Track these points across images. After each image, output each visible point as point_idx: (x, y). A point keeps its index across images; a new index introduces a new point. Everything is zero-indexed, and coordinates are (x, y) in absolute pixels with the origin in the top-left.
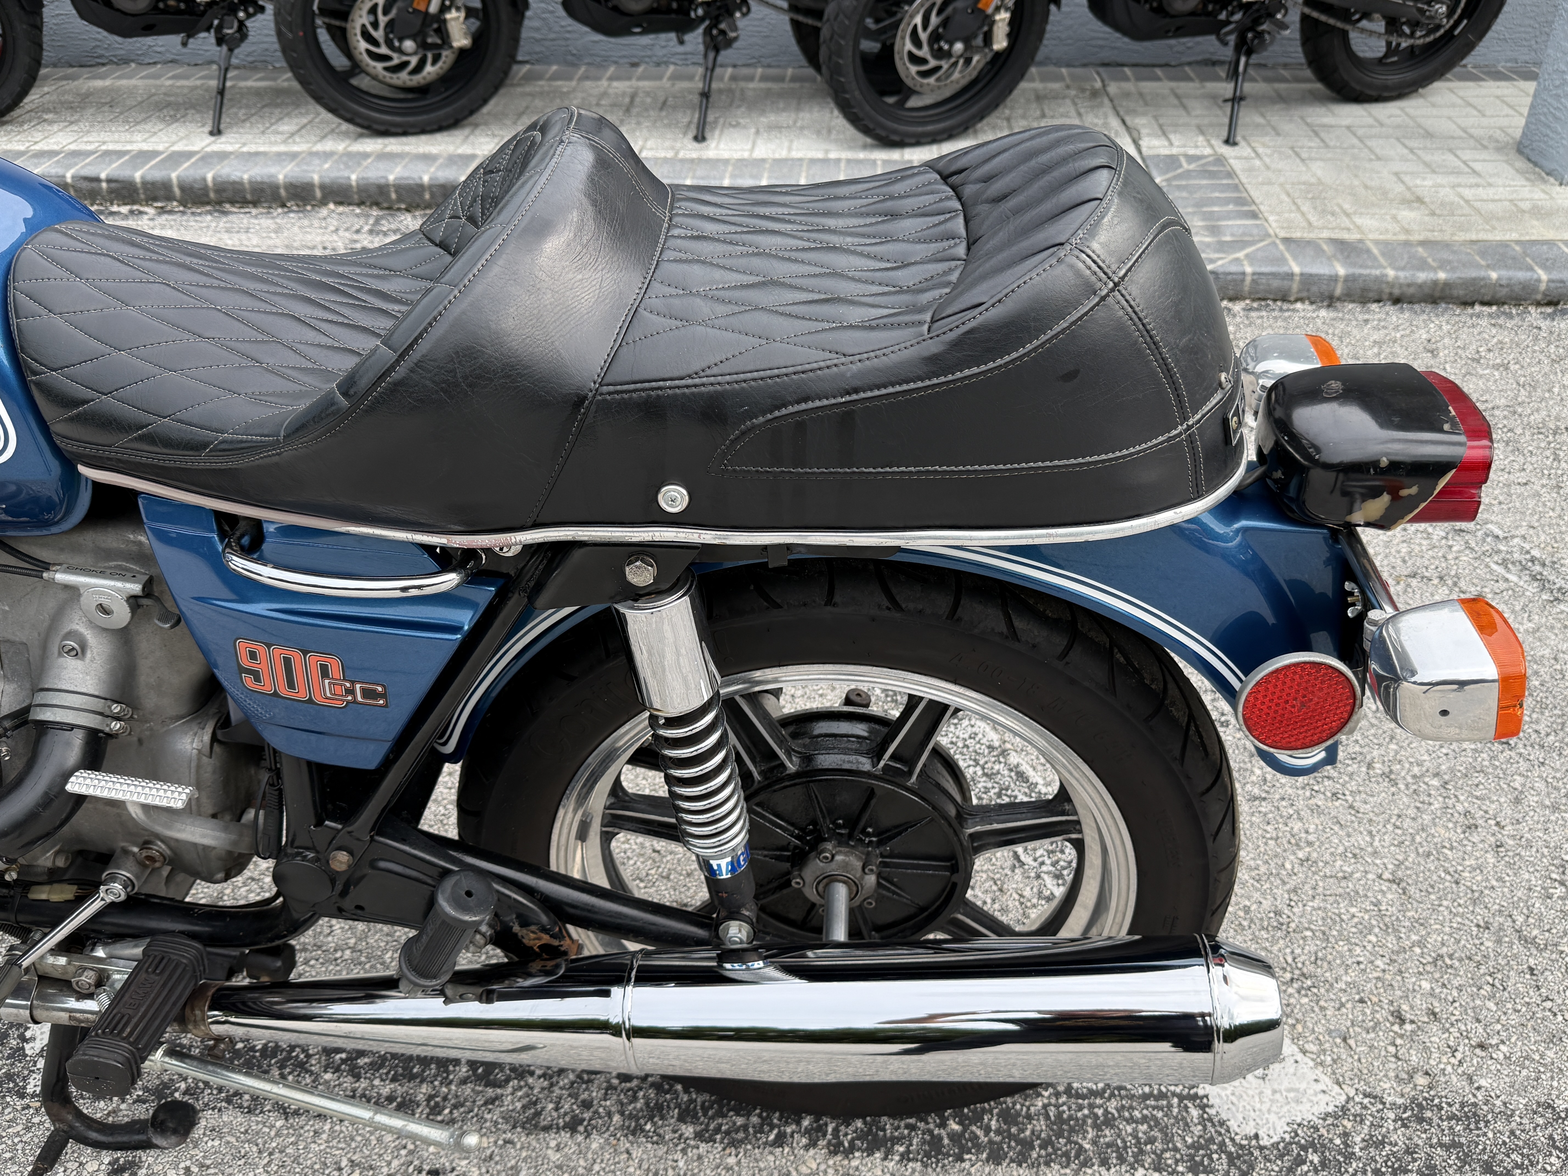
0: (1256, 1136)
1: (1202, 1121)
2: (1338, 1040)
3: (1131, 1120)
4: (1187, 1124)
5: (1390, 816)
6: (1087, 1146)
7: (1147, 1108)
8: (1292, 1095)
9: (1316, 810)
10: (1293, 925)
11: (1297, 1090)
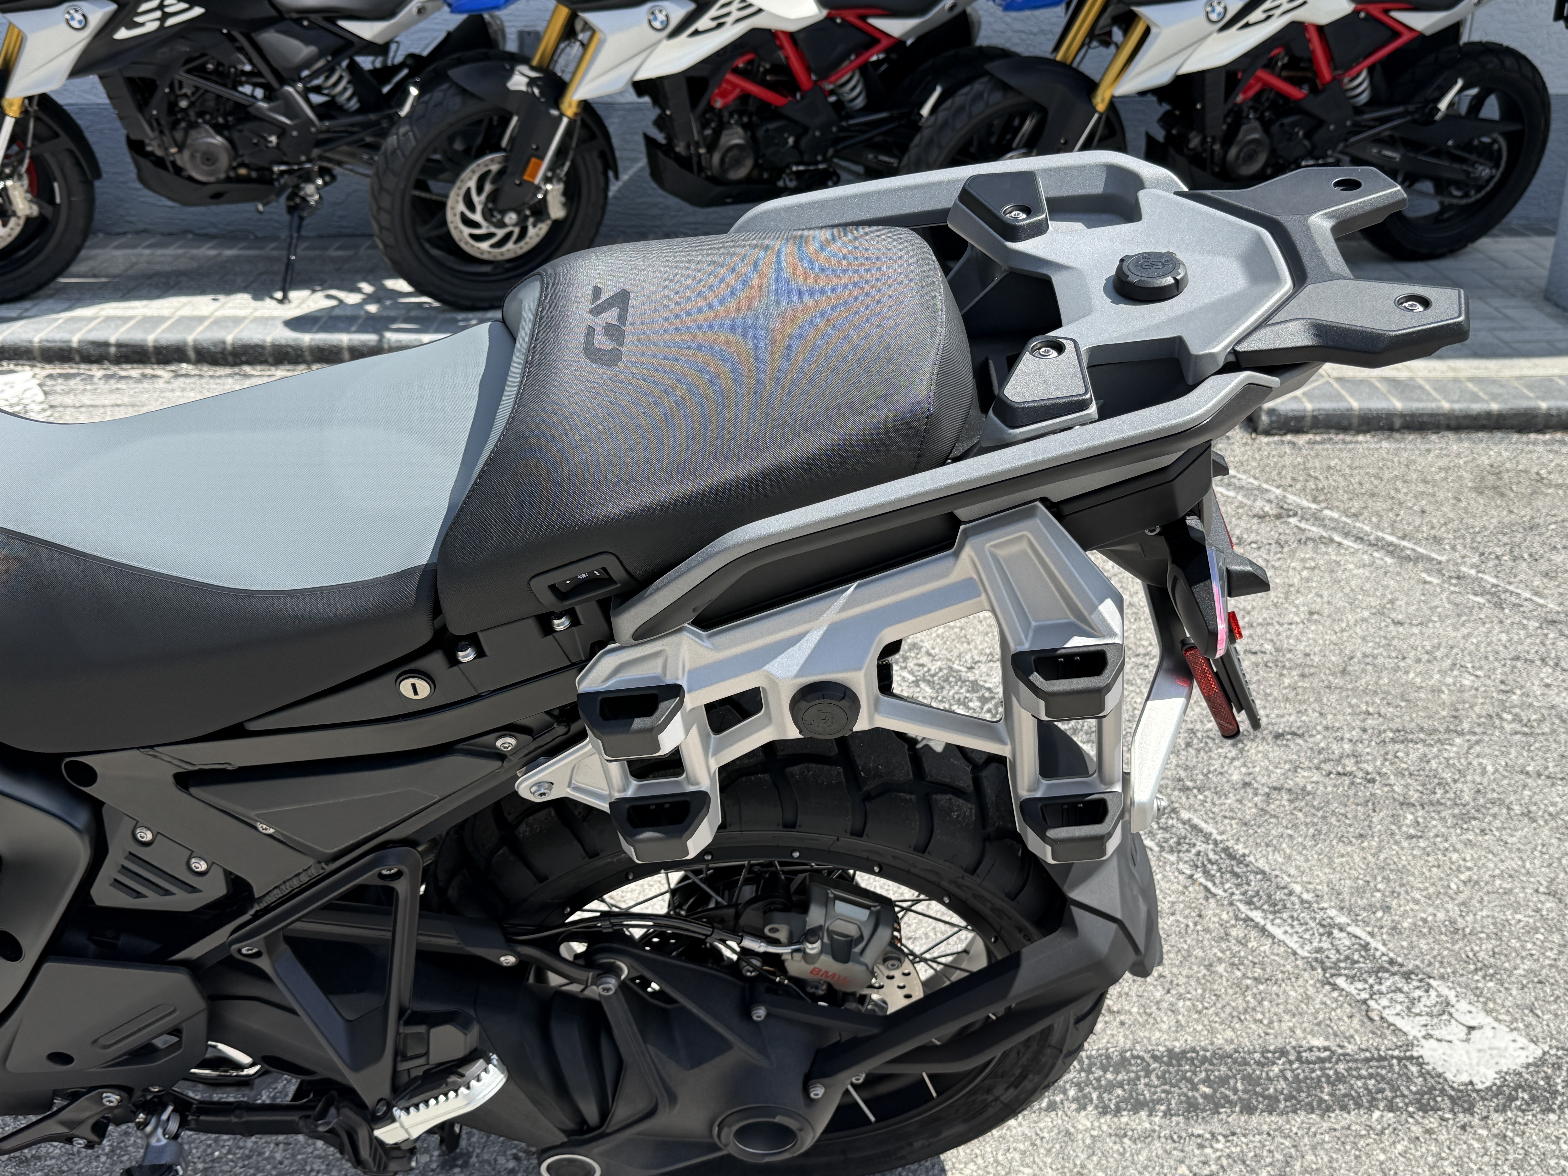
0: (1471, 1083)
1: (1421, 1075)
2: (1526, 1012)
3: (1359, 1077)
4: (1408, 1078)
5: (1536, 846)
6: (1326, 1098)
7: (1371, 1067)
8: (1494, 1052)
9: (1468, 843)
10: (1468, 930)
11: (1498, 1049)
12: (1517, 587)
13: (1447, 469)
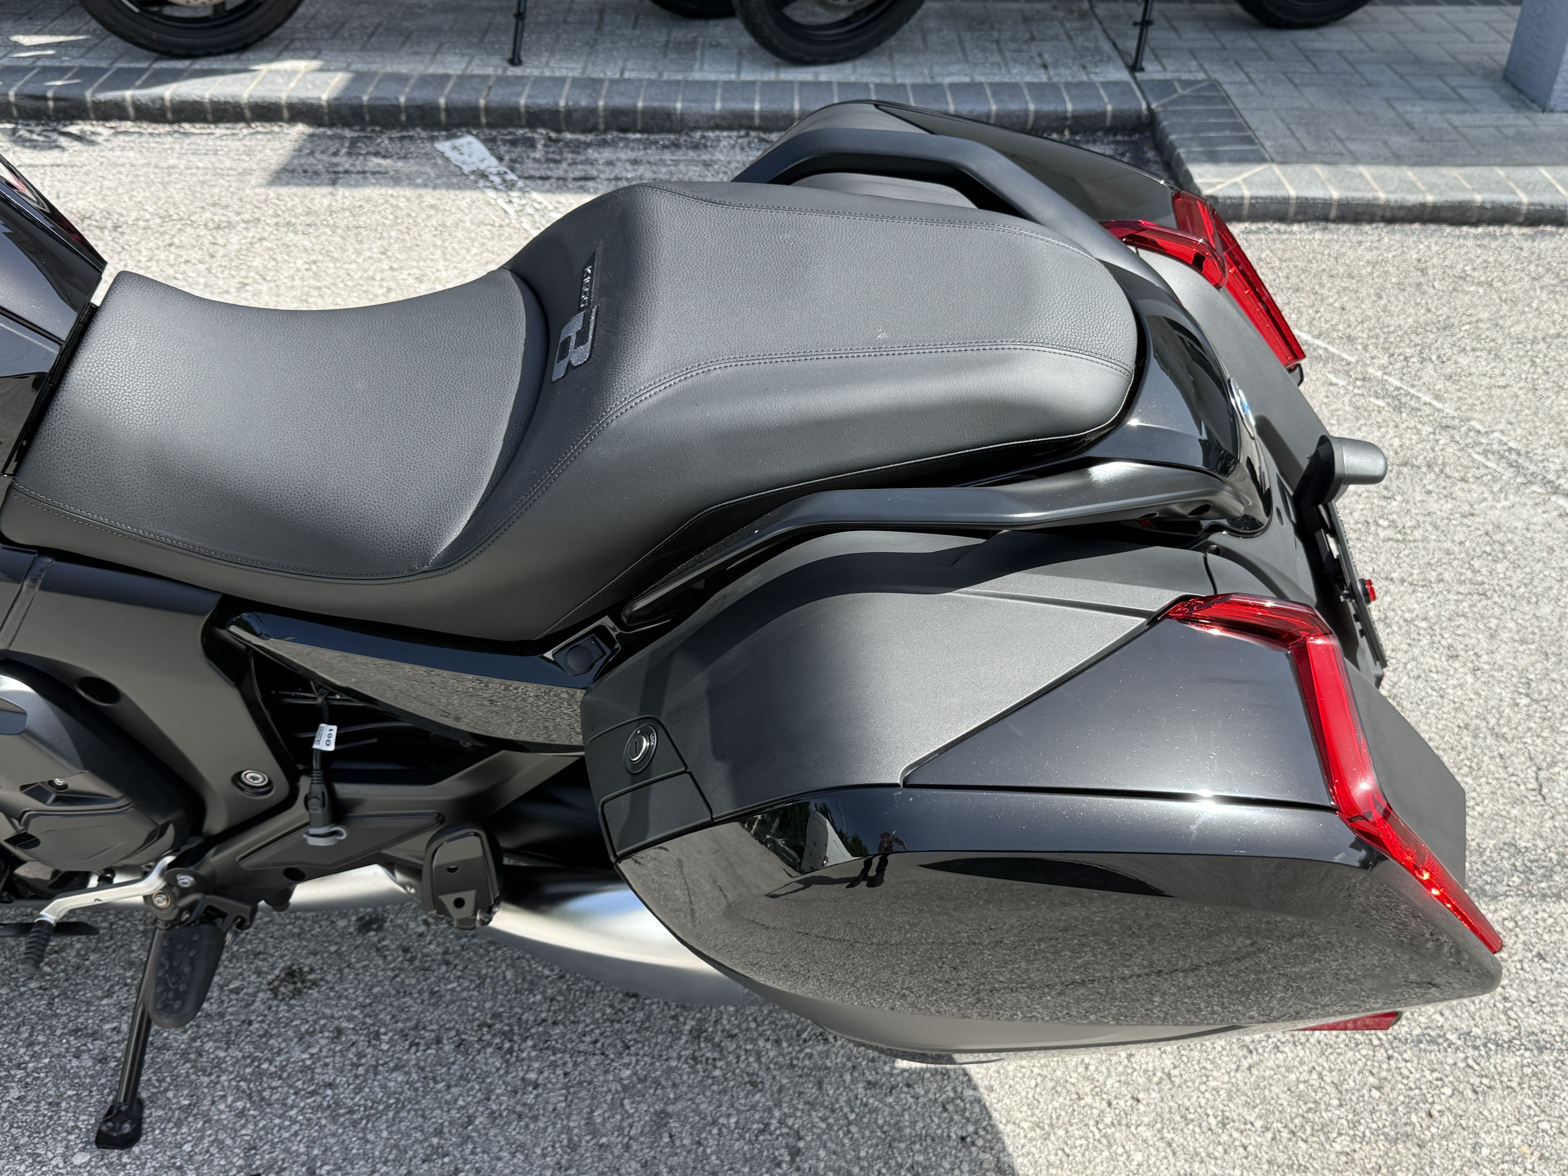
12: (1419, 391)
13: (1374, 264)
